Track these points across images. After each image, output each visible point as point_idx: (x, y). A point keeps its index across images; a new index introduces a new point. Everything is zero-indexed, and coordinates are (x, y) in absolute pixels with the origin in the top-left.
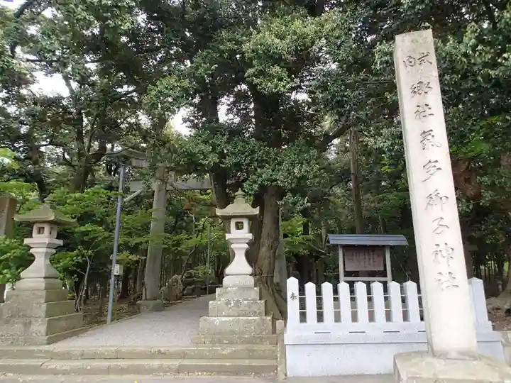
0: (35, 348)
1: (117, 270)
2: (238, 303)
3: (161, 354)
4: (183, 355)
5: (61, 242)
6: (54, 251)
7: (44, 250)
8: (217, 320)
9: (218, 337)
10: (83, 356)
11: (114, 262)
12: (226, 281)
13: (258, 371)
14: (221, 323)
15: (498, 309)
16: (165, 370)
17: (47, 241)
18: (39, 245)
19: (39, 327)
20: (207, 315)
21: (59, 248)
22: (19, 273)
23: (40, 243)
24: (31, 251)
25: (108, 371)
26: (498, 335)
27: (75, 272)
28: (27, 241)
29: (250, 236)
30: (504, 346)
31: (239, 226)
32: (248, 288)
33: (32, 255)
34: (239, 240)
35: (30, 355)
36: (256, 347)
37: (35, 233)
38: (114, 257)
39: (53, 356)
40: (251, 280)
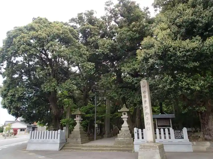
0: (79, 145)
1: (96, 125)
2: (124, 135)
3: (106, 147)
4: (111, 147)
5: (82, 119)
6: (81, 121)
7: (79, 121)
8: (120, 139)
9: (120, 143)
10: (89, 147)
11: (95, 123)
12: (122, 129)
13: (128, 151)
14: (121, 139)
15: (197, 136)
16: (107, 150)
17: (79, 119)
18: (78, 120)
19: (79, 140)
20: (117, 137)
21: (82, 121)
22: (74, 127)
23: (78, 119)
24: (76, 121)
25: (95, 150)
26: (191, 143)
27: (85, 126)
28: (75, 119)
29: (127, 117)
30: (192, 145)
31: (125, 114)
32: (128, 131)
33: (76, 122)
34: (125, 118)
35: (78, 146)
36: (128, 145)
37: (76, 117)
38: (95, 122)
39: (83, 146)
40: (128, 129)
